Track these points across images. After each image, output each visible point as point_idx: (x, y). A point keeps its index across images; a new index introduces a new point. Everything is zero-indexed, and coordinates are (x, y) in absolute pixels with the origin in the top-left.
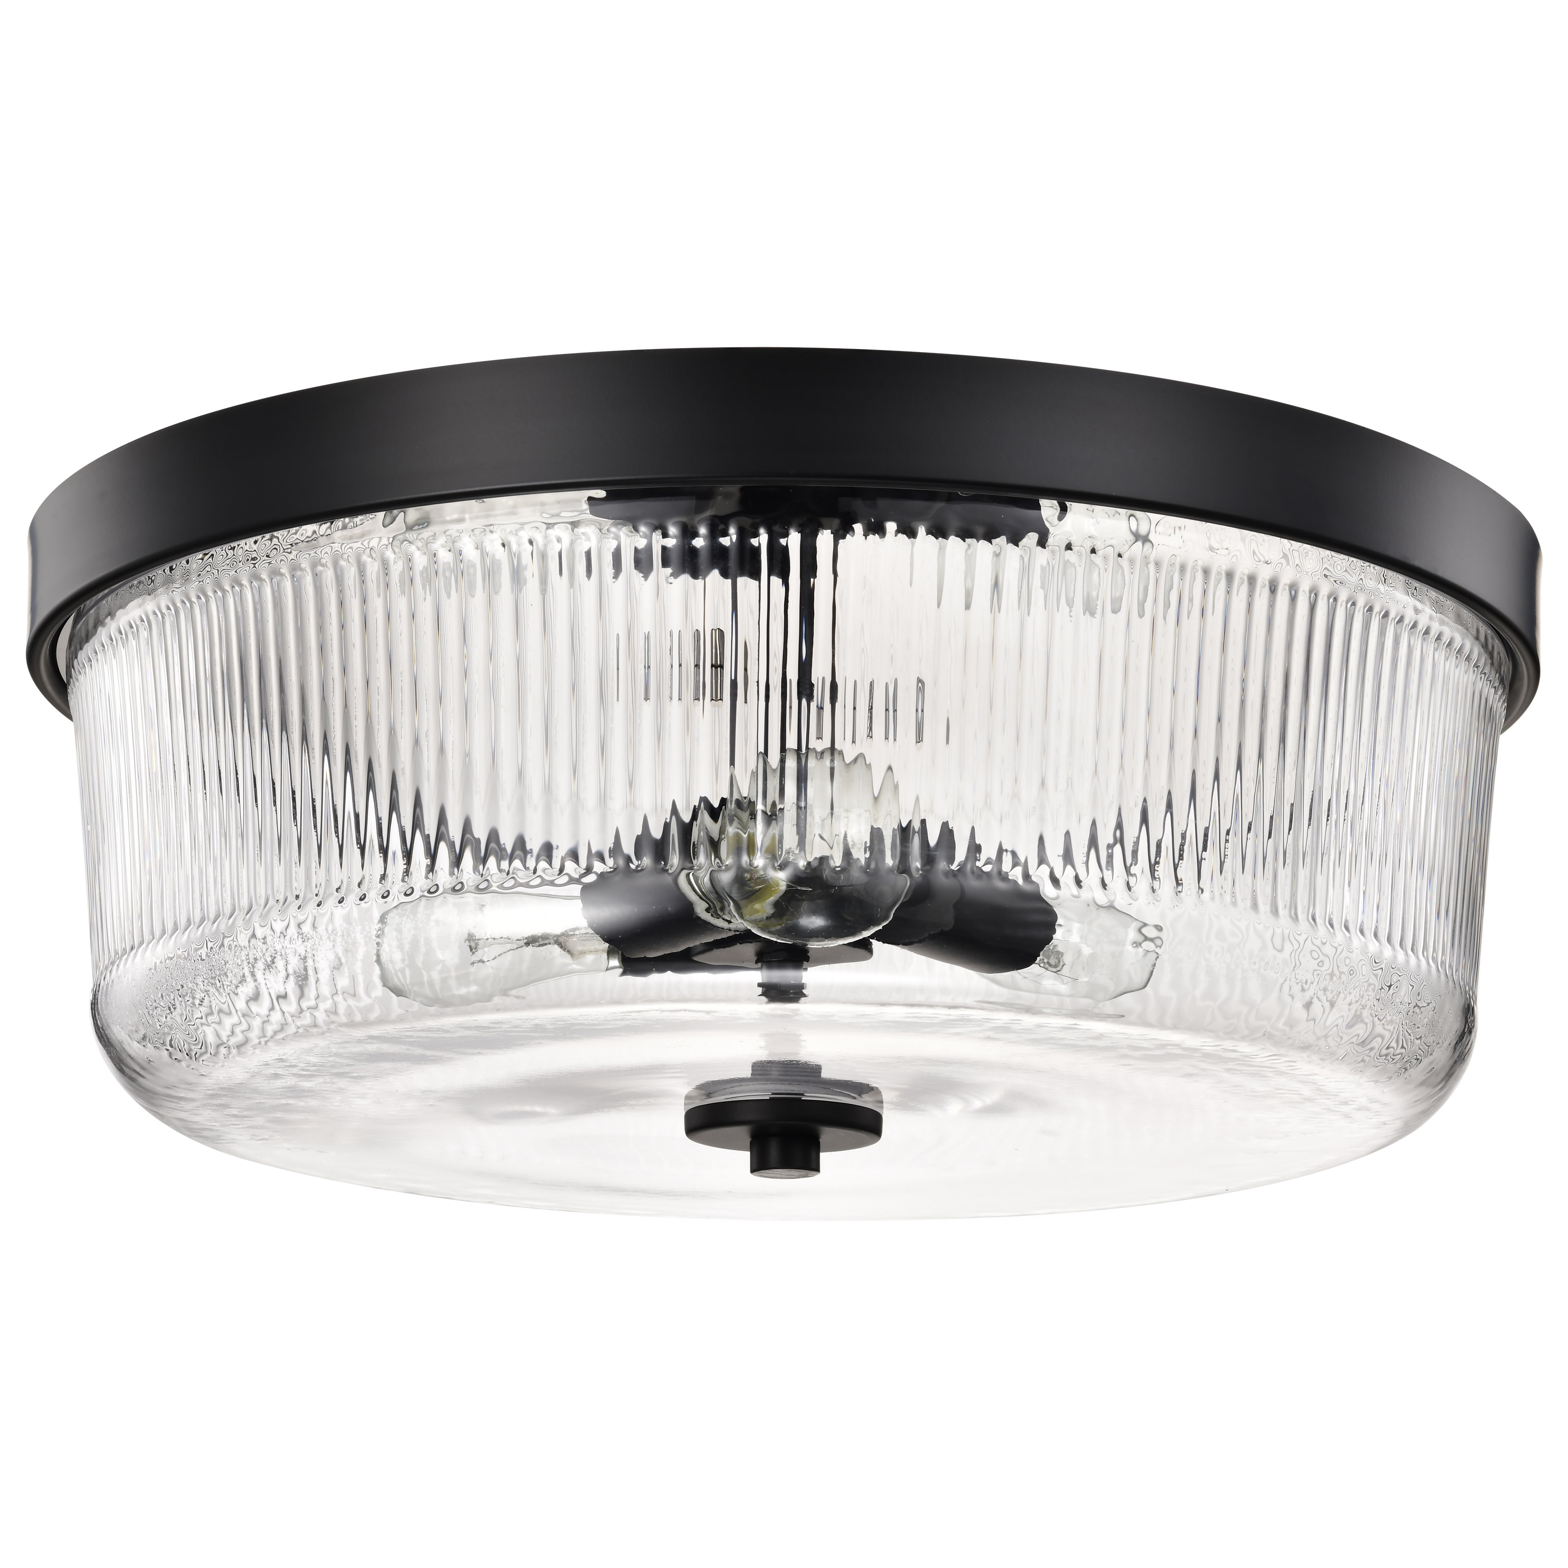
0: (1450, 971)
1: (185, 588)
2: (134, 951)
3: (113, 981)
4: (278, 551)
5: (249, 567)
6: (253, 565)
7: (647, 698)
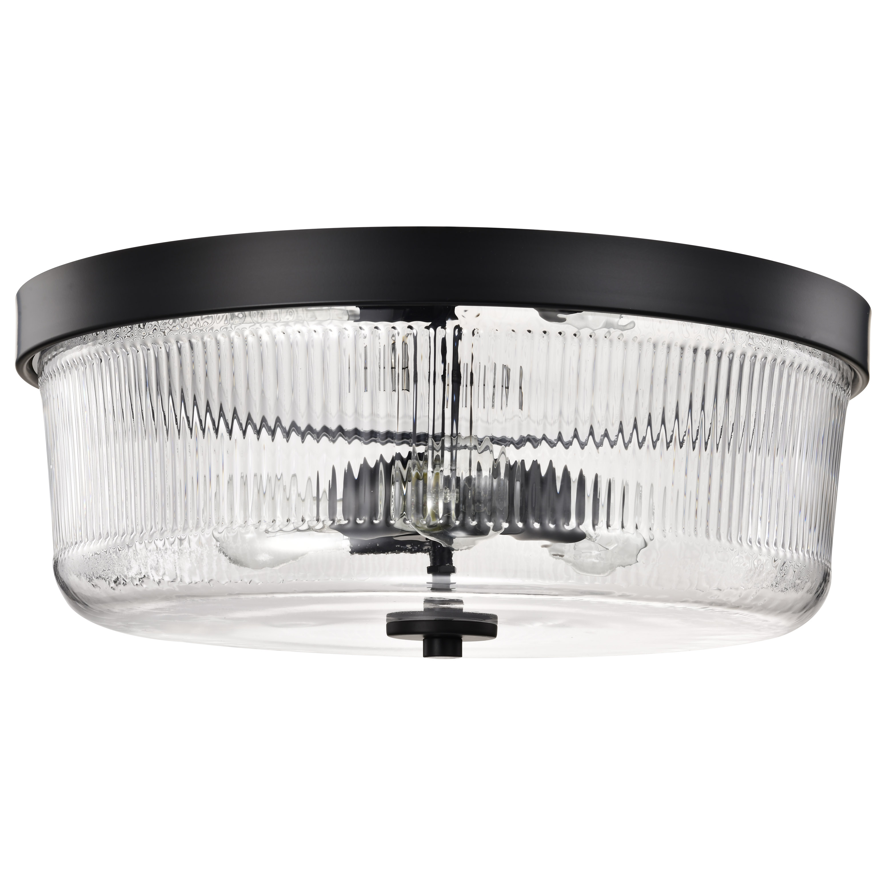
0: (817, 557)
1: (104, 345)
2: (77, 545)
3: (65, 558)
4: (157, 330)
5: (141, 338)
6: (143, 337)
7: (366, 390)
